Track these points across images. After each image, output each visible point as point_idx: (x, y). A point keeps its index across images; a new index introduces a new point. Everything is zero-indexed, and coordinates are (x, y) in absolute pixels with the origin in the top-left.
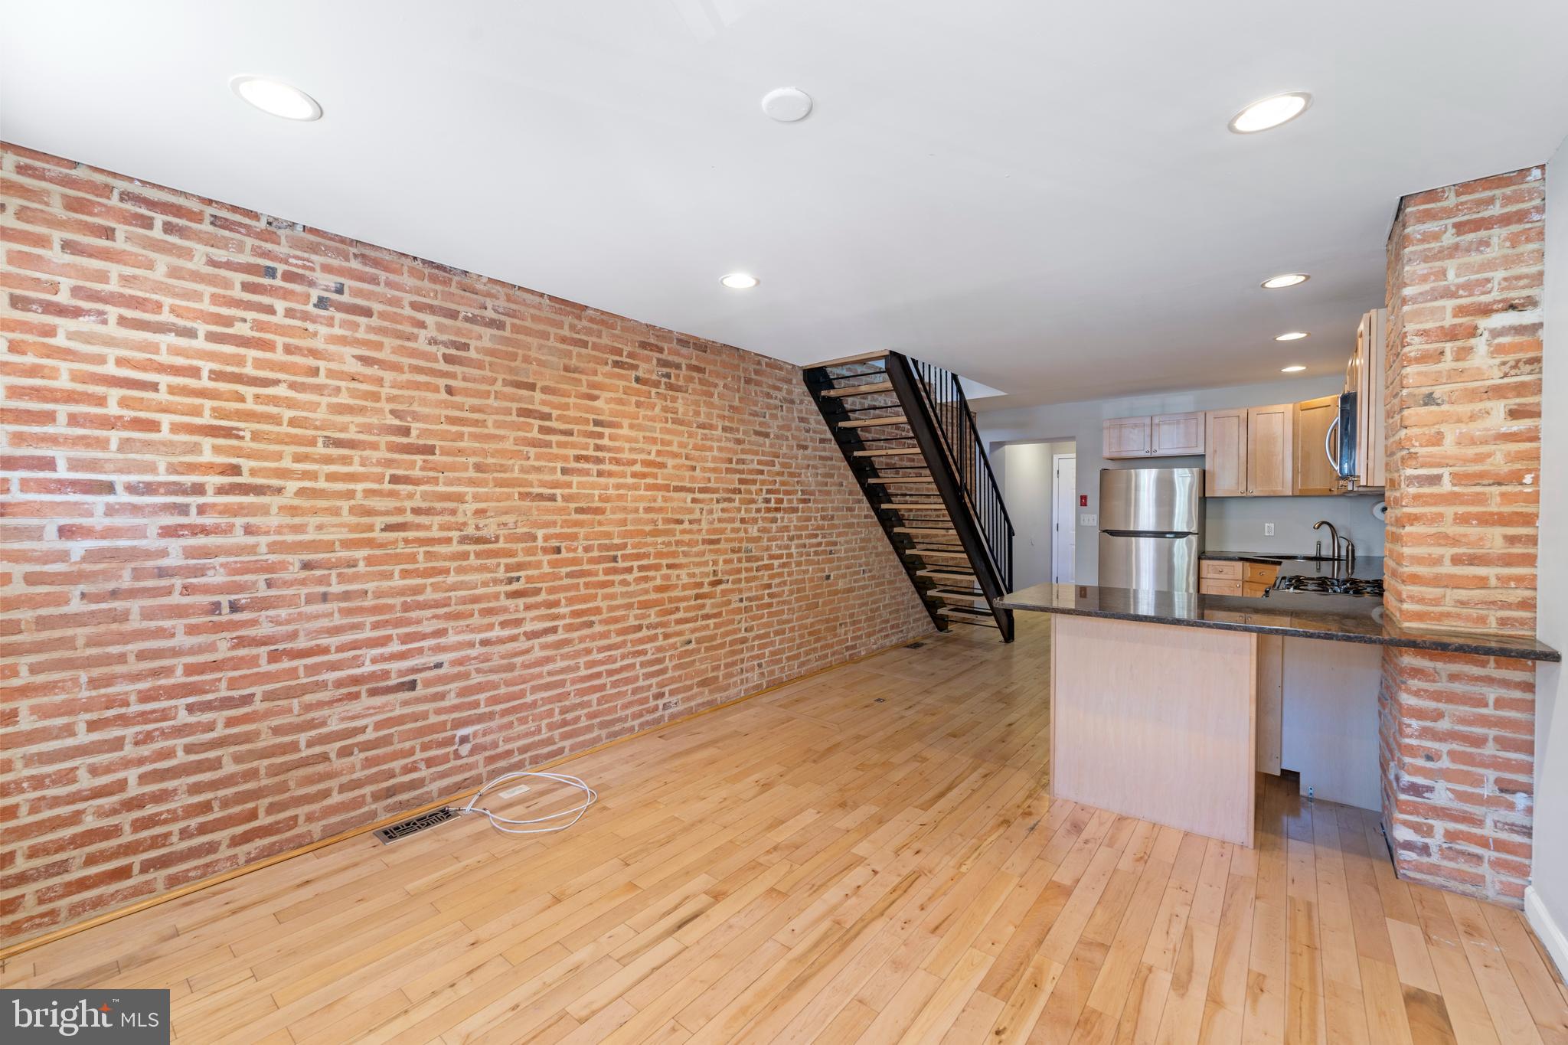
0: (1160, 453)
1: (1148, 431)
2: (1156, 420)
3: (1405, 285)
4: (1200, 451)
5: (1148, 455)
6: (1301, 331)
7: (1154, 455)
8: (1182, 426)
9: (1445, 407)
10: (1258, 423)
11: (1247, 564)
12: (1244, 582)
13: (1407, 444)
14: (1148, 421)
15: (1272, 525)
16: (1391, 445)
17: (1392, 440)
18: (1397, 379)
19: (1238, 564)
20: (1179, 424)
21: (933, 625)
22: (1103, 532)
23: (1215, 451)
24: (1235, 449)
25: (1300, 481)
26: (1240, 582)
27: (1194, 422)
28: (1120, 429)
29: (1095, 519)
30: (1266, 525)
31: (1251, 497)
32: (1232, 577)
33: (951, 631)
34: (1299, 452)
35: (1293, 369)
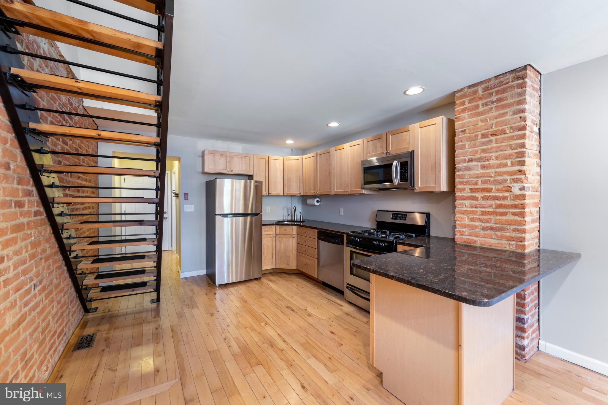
0: (233, 172)
1: (228, 159)
2: (232, 155)
3: (526, 103)
4: (250, 173)
5: (229, 172)
7: (231, 173)
8: (243, 160)
9: (530, 159)
10: (272, 162)
11: (278, 227)
12: (276, 234)
13: (526, 173)
14: (228, 154)
16: (477, 174)
17: (482, 171)
18: (495, 145)
19: (274, 227)
20: (242, 158)
21: (82, 310)
22: (218, 215)
23: (257, 174)
24: (264, 174)
25: (286, 189)
26: (275, 235)
27: (248, 158)
28: (214, 156)
29: (193, 207)
30: (268, 208)
31: (269, 196)
32: (271, 233)
33: (97, 308)
34: (286, 177)
35: (290, 142)
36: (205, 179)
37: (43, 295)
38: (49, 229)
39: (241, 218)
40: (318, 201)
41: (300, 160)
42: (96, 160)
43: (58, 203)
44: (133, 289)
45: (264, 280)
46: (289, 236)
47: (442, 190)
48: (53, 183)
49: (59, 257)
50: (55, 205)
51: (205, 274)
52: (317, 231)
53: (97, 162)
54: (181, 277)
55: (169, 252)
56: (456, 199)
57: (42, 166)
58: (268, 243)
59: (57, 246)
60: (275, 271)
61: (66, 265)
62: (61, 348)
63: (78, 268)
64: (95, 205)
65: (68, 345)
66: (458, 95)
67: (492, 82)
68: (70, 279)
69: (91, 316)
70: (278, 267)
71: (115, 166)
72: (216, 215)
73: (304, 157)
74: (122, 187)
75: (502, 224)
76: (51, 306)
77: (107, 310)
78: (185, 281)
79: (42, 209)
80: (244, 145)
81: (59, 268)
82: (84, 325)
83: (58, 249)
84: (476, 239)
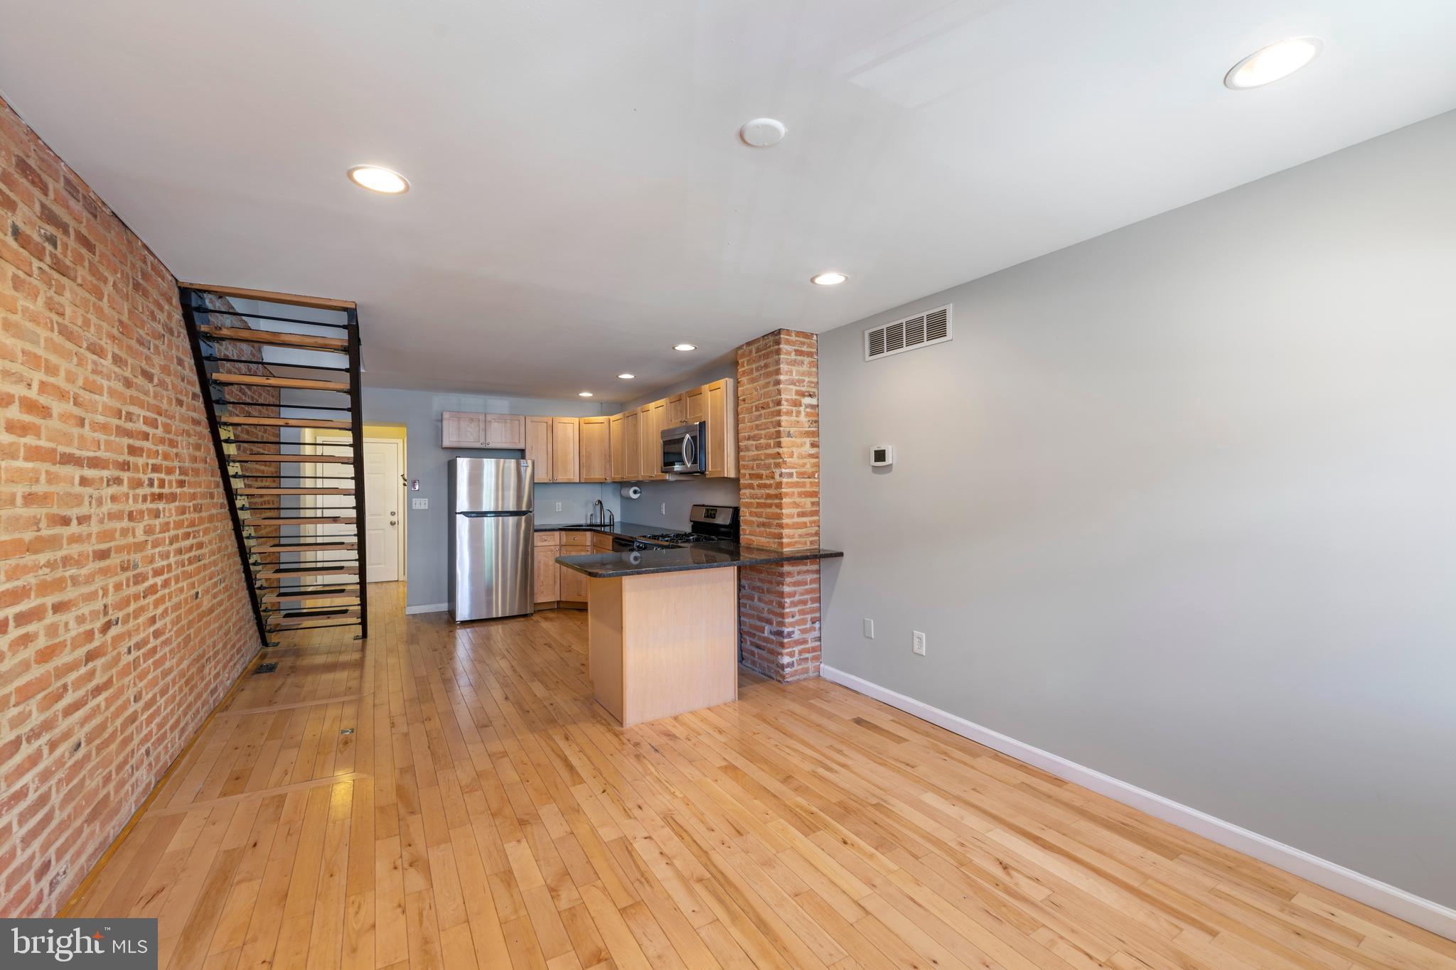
0: (492, 445)
1: (482, 426)
2: (489, 418)
3: (781, 374)
4: (521, 446)
5: (483, 446)
6: (631, 374)
7: (488, 447)
8: (508, 425)
9: (794, 439)
10: (559, 428)
11: (563, 533)
12: (561, 546)
13: (783, 456)
14: (482, 417)
15: (560, 504)
16: (753, 456)
17: (756, 453)
18: (764, 421)
19: (557, 534)
20: (506, 422)
21: (260, 640)
22: (459, 513)
23: (532, 447)
24: (545, 447)
25: (584, 472)
26: (558, 548)
27: (517, 422)
28: (459, 421)
29: (427, 502)
30: (557, 504)
31: (554, 483)
32: (553, 543)
33: (279, 643)
34: (583, 452)
35: (586, 395)
36: (445, 457)
37: (226, 594)
38: (230, 525)
39: (511, 518)
40: (635, 492)
41: (606, 424)
42: (278, 432)
43: (241, 495)
44: (329, 616)
45: (536, 617)
46: (580, 548)
47: (726, 476)
48: (237, 473)
49: (238, 559)
50: (239, 497)
51: (447, 610)
52: (611, 537)
53: (279, 436)
54: (407, 613)
55: (400, 584)
56: (741, 486)
57: (229, 455)
58: (547, 559)
59: (237, 546)
60: (561, 606)
61: (244, 572)
62: (239, 668)
63: (257, 577)
64: (275, 499)
65: (246, 671)
66: (740, 352)
67: (761, 343)
68: (247, 592)
69: (270, 649)
70: (563, 599)
71: (305, 440)
72: (456, 513)
73: (612, 418)
74: (318, 476)
75: (769, 519)
76: (231, 612)
77: (292, 645)
78: (411, 617)
79: (226, 502)
80: (512, 399)
81: (238, 571)
82: (264, 656)
83: (237, 550)
84: (753, 538)
